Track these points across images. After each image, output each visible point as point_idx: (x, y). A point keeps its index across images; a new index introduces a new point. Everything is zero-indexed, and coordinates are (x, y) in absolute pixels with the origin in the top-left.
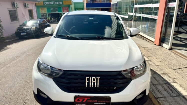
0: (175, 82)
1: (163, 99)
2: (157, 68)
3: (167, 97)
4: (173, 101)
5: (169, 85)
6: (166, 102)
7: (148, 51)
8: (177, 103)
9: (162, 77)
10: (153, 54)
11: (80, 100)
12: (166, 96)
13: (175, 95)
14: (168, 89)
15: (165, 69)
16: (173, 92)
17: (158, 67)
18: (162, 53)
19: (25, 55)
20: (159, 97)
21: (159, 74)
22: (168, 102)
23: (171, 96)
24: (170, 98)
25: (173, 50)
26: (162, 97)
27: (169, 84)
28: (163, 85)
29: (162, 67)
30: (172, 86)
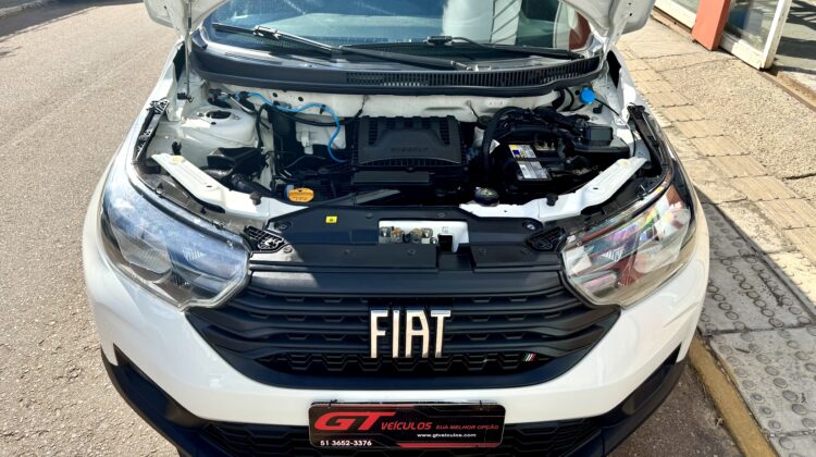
0: (793, 250)
1: (734, 340)
2: (705, 169)
3: (755, 330)
4: (782, 350)
5: (764, 262)
6: (752, 358)
7: (665, 79)
8: (801, 363)
9: (731, 222)
10: (687, 93)
11: (338, 421)
12: (750, 326)
13: (795, 322)
14: (759, 287)
15: (745, 174)
16: (780, 304)
17: (712, 167)
18: (729, 90)
19: (79, 96)
20: (717, 332)
21: (715, 205)
22: (759, 358)
23: (774, 327)
24: (767, 333)
25: (780, 73)
26: (732, 327)
27: (765, 257)
28: (735, 264)
29: (729, 168)
30: (777, 271)
